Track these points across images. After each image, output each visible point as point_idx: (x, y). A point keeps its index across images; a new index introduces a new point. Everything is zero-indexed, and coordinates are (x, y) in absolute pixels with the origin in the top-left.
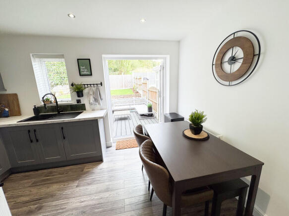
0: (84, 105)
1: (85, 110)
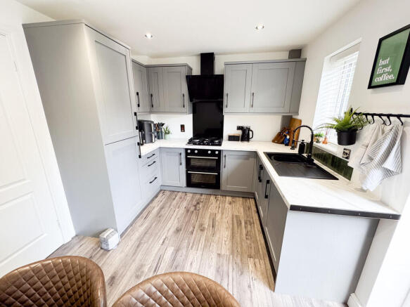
1: (350, 178)
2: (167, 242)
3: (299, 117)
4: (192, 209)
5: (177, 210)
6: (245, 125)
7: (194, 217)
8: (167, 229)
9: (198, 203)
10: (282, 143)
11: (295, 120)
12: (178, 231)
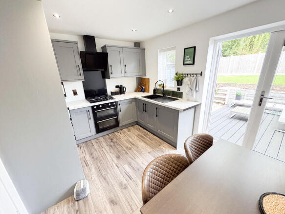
0: (182, 93)
1: (182, 98)
2: (119, 165)
3: (147, 77)
4: (112, 144)
5: (103, 149)
6: (119, 84)
7: (118, 147)
8: (110, 161)
9: (112, 140)
10: (141, 91)
11: (144, 79)
12: (118, 157)
